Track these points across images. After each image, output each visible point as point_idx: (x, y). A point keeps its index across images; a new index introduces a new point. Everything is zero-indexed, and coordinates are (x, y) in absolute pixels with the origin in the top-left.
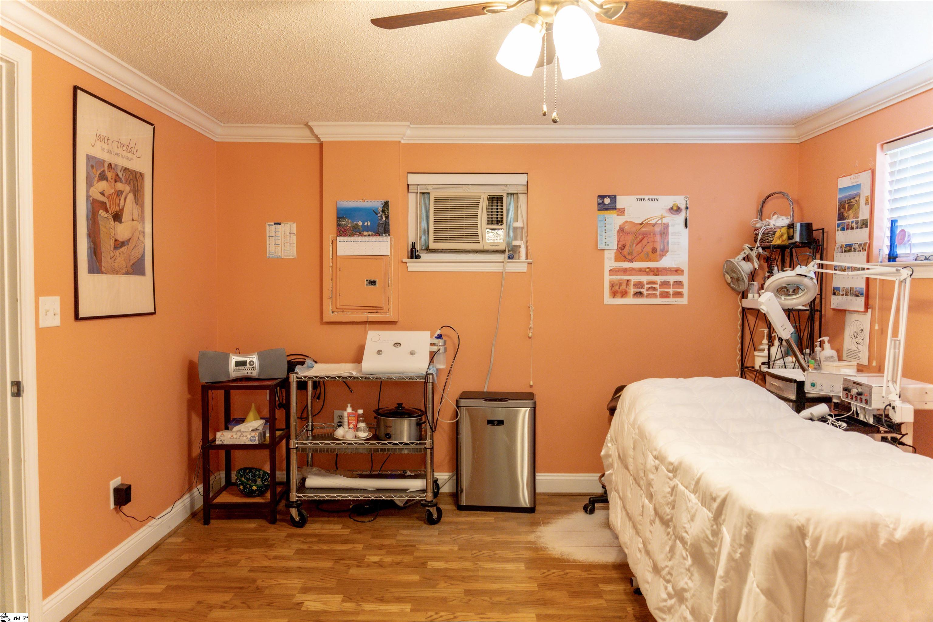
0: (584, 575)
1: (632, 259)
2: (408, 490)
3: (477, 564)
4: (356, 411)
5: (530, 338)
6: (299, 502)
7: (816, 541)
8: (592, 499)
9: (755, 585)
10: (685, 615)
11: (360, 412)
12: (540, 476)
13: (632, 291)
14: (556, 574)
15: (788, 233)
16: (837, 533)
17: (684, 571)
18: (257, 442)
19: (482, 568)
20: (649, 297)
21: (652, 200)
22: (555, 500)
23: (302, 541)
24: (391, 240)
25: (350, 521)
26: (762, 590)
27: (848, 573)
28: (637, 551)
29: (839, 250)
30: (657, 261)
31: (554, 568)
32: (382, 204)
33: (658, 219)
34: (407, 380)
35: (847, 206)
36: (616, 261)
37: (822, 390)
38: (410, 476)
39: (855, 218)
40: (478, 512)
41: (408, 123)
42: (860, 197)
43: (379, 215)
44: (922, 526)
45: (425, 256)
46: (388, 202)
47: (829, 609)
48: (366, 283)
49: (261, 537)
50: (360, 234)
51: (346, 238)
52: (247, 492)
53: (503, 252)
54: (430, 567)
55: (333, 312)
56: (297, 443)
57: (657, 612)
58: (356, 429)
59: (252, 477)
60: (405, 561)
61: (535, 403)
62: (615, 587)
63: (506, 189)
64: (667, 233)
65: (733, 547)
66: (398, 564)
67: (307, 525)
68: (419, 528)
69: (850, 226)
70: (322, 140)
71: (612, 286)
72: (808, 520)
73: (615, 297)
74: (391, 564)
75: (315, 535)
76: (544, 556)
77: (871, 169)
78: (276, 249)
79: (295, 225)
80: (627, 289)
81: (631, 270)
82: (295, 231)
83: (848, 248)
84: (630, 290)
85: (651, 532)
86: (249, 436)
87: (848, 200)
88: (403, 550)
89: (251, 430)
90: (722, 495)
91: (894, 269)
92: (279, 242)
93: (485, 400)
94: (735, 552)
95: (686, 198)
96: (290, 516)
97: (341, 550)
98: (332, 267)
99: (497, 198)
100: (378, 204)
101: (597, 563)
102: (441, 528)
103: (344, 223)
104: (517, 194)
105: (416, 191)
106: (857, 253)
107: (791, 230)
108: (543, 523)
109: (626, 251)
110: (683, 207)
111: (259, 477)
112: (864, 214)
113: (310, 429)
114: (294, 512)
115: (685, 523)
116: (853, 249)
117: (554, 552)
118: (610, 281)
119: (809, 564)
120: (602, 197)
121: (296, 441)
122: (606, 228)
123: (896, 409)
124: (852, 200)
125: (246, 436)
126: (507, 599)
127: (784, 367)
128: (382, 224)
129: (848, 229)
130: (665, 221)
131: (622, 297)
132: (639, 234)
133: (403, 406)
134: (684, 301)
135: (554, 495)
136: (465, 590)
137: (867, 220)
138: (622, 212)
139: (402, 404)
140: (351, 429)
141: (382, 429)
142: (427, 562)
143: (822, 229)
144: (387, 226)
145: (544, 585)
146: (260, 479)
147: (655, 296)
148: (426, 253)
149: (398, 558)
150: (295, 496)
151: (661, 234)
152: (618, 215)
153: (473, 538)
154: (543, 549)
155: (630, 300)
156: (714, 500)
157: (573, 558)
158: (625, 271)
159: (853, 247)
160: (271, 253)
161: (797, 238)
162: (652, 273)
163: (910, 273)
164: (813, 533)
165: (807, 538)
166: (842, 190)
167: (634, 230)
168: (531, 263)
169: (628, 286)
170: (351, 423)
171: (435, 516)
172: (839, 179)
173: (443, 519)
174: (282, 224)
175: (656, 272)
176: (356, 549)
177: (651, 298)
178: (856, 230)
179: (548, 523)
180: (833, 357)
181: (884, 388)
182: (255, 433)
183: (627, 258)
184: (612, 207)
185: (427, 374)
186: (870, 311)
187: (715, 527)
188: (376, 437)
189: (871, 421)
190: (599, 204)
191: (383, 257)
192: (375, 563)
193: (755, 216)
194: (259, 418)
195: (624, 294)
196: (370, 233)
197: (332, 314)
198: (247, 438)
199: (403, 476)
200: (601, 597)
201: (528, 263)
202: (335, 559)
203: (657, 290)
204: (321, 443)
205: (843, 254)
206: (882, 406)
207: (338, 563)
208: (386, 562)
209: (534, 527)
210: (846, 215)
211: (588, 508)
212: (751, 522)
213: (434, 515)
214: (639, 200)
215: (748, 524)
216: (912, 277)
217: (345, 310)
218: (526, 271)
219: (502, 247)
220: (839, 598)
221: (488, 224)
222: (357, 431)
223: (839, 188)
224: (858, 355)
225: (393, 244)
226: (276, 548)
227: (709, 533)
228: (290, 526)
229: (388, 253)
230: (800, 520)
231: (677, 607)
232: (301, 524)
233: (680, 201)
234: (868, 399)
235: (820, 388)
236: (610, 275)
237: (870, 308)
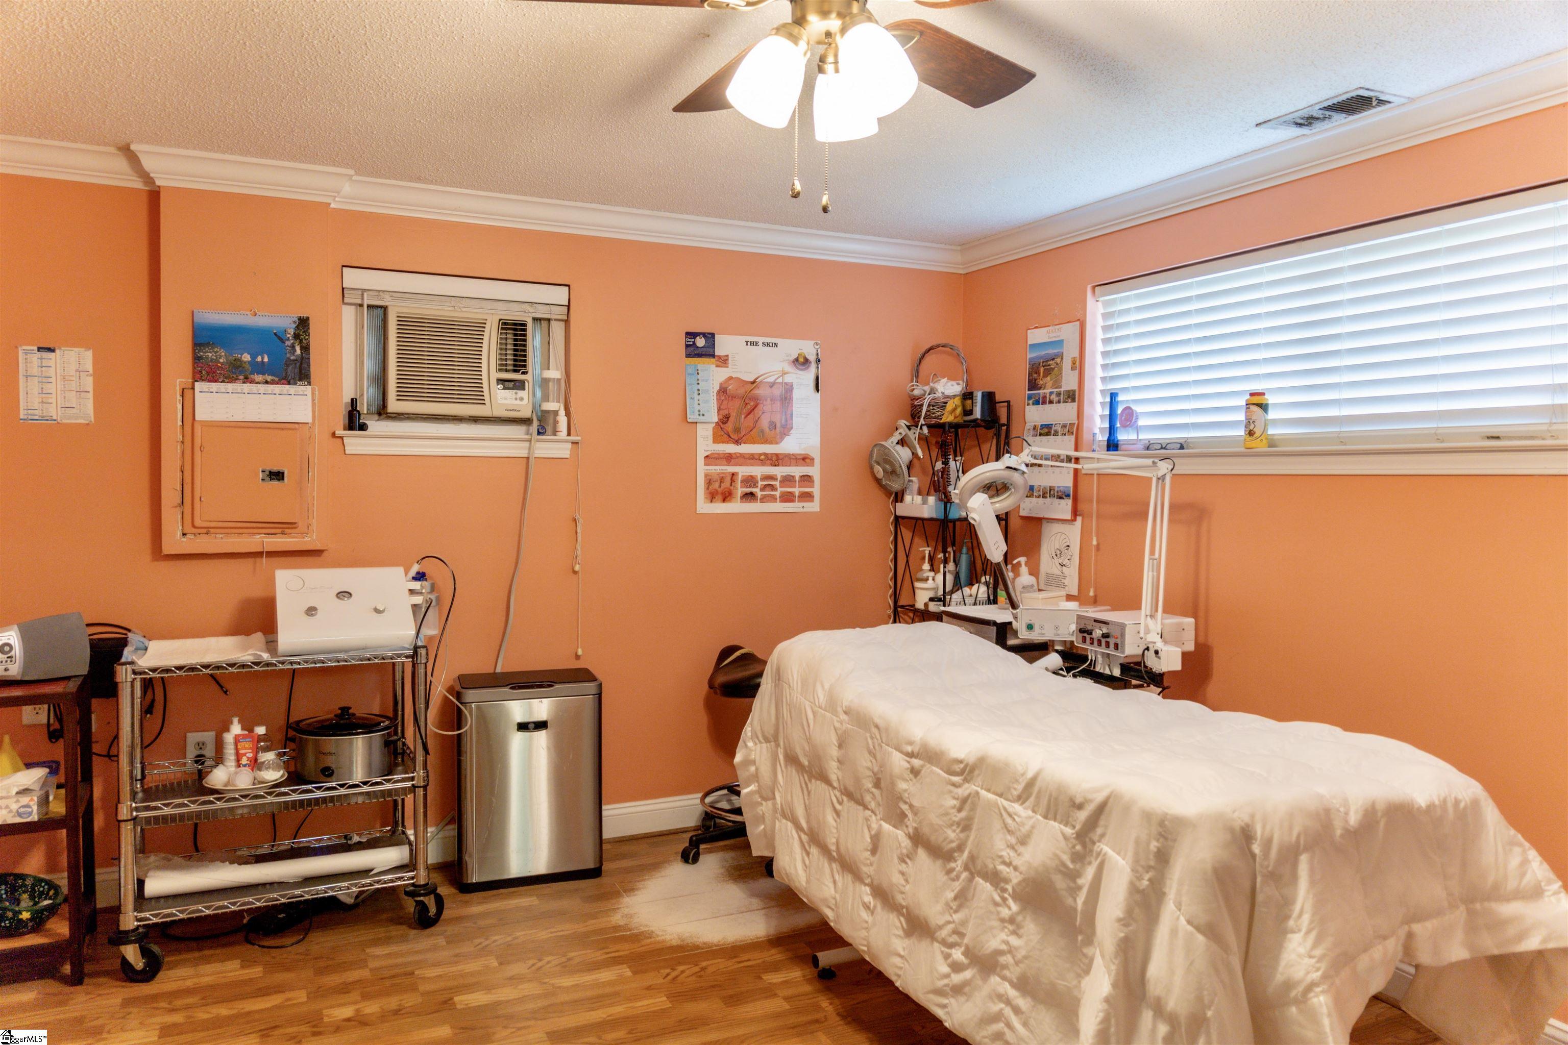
0: (732, 965)
1: (739, 439)
2: (371, 870)
3: (545, 983)
4: (251, 731)
5: (575, 572)
6: (141, 930)
7: (1267, 844)
8: (694, 838)
9: (1183, 920)
10: (1001, 990)
11: (261, 730)
12: (609, 810)
13: (740, 490)
14: (688, 973)
15: (963, 406)
16: (1291, 828)
17: (996, 924)
18: (35, 817)
19: (560, 987)
20: (765, 500)
21: (768, 345)
22: (625, 848)
23: (166, 1008)
24: (313, 394)
25: (254, 951)
26: (1198, 928)
27: (1312, 882)
28: (861, 907)
29: (1032, 432)
30: (777, 443)
31: (680, 964)
32: (295, 322)
33: (776, 376)
34: (353, 662)
35: (1042, 370)
36: (714, 442)
37: (1043, 634)
38: (359, 843)
39: (1056, 388)
40: (502, 891)
41: (351, 172)
42: (1062, 359)
43: (288, 343)
44: (1373, 805)
45: (376, 426)
46: (308, 318)
47: (1290, 936)
48: (261, 475)
49: (62, 1016)
50: (247, 380)
51: (214, 386)
52: (5, 927)
53: (526, 421)
54: (462, 1007)
55: (184, 534)
56: (137, 809)
57: (932, 996)
58: (255, 764)
59: (6, 893)
60: (410, 1004)
61: (600, 685)
62: (787, 975)
63: (531, 309)
64: (791, 399)
65: (1137, 872)
66: (397, 1012)
67: (161, 975)
68: (404, 939)
69: (1048, 400)
70: (158, 183)
71: (709, 482)
72: (1252, 816)
73: (714, 500)
74: (383, 1016)
75: (189, 992)
76: (653, 946)
77: (1079, 320)
78: (43, 402)
79: (89, 355)
80: (732, 488)
81: (737, 457)
82: (89, 366)
83: (1046, 430)
84: (737, 489)
85: (903, 873)
86: (14, 807)
87: (1043, 362)
88: (393, 985)
89: (14, 793)
90: (1099, 798)
91: (1149, 462)
92: (51, 388)
93: (511, 688)
94: (1140, 878)
95: (817, 344)
96: (119, 961)
97: (262, 1011)
98: (182, 442)
99: (515, 324)
100: (287, 324)
101: (741, 941)
102: (446, 931)
103: (210, 355)
104: (549, 320)
105: (359, 301)
106: (1059, 438)
107: (969, 402)
108: (625, 891)
109: (729, 427)
110: (812, 358)
111: (24, 892)
112: (1069, 382)
113: (139, 777)
114: (131, 953)
115: (1002, 850)
116: (1053, 432)
117: (668, 937)
118: (706, 475)
119: (1259, 879)
120: (692, 335)
121: (134, 805)
122: (699, 387)
123: (1161, 654)
124: (1051, 362)
125: (7, 807)
126: (630, 1033)
127: (963, 603)
128: (294, 360)
129: (1044, 403)
130: (788, 379)
131: (724, 500)
132: (750, 399)
133: (351, 711)
134: (814, 507)
135: (620, 841)
136: (547, 1033)
137: (1074, 391)
138: (724, 361)
139: (350, 708)
140: (245, 766)
141: (311, 759)
142: (452, 999)
143: (1007, 402)
144: (305, 365)
145: (679, 996)
146: (25, 896)
147: (773, 499)
148: (378, 420)
149: (393, 1002)
150: (132, 918)
151: (782, 399)
152: (717, 366)
153: (515, 938)
154: (647, 935)
155: (736, 507)
156: (1080, 807)
157: (701, 940)
158: (729, 458)
159: (1053, 428)
160: (30, 412)
161: (977, 413)
162: (769, 462)
163: (1171, 467)
164: (1262, 835)
165: (1254, 841)
166: (1034, 346)
167: (741, 391)
168: (577, 443)
169: (733, 484)
170: (245, 754)
171: (433, 910)
172: (1029, 331)
173: (446, 914)
174: (58, 351)
175: (776, 460)
176: (295, 1002)
177: (767, 502)
178: (1058, 404)
179: (633, 890)
180: (1032, 586)
181: (1142, 626)
182: (30, 798)
183: (732, 436)
184: (708, 353)
185: (416, 648)
186: (1079, 519)
187: (1078, 847)
188: (295, 778)
189: (1117, 672)
190: (687, 346)
191: (296, 426)
192: (348, 1020)
193: (909, 377)
194: (21, 765)
195: (727, 496)
196: (269, 378)
197: (183, 539)
198: (11, 811)
199: (346, 847)
200: (775, 995)
201: (572, 443)
202: (260, 1030)
203: (776, 490)
204: (164, 805)
205: (1038, 438)
206: (1139, 651)
207: (269, 1036)
208: (370, 1014)
209: (614, 901)
210: (1041, 382)
211: (690, 853)
212: (1165, 831)
213: (430, 910)
214: (749, 344)
215: (1160, 834)
216: (1173, 472)
217: (212, 530)
218: (568, 456)
219: (526, 413)
220: (1306, 918)
221: (500, 370)
222: (260, 770)
223: (1029, 342)
224: (1063, 581)
225: (316, 401)
226: (109, 1032)
227: (1066, 858)
228: (119, 983)
229: (309, 419)
230: (1241, 817)
231: (979, 982)
232: (149, 973)
233: (809, 349)
234: (1119, 641)
235: (1040, 631)
236: (706, 464)
237: (1079, 515)
